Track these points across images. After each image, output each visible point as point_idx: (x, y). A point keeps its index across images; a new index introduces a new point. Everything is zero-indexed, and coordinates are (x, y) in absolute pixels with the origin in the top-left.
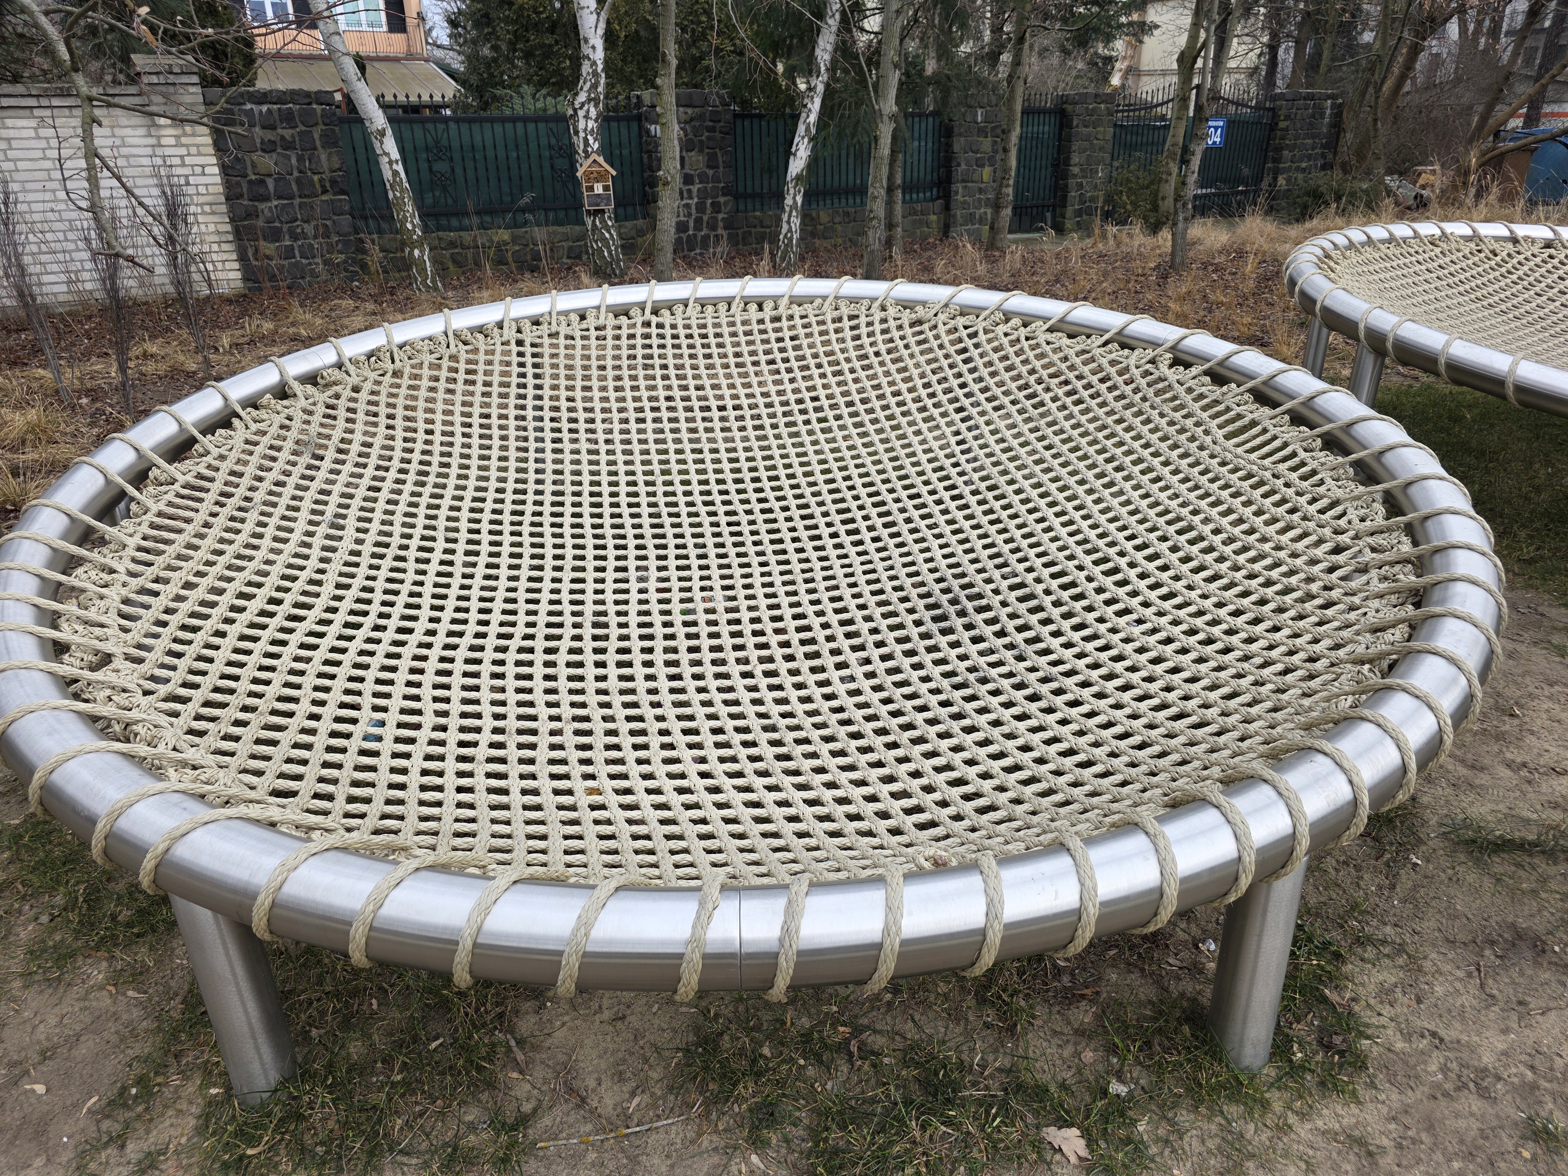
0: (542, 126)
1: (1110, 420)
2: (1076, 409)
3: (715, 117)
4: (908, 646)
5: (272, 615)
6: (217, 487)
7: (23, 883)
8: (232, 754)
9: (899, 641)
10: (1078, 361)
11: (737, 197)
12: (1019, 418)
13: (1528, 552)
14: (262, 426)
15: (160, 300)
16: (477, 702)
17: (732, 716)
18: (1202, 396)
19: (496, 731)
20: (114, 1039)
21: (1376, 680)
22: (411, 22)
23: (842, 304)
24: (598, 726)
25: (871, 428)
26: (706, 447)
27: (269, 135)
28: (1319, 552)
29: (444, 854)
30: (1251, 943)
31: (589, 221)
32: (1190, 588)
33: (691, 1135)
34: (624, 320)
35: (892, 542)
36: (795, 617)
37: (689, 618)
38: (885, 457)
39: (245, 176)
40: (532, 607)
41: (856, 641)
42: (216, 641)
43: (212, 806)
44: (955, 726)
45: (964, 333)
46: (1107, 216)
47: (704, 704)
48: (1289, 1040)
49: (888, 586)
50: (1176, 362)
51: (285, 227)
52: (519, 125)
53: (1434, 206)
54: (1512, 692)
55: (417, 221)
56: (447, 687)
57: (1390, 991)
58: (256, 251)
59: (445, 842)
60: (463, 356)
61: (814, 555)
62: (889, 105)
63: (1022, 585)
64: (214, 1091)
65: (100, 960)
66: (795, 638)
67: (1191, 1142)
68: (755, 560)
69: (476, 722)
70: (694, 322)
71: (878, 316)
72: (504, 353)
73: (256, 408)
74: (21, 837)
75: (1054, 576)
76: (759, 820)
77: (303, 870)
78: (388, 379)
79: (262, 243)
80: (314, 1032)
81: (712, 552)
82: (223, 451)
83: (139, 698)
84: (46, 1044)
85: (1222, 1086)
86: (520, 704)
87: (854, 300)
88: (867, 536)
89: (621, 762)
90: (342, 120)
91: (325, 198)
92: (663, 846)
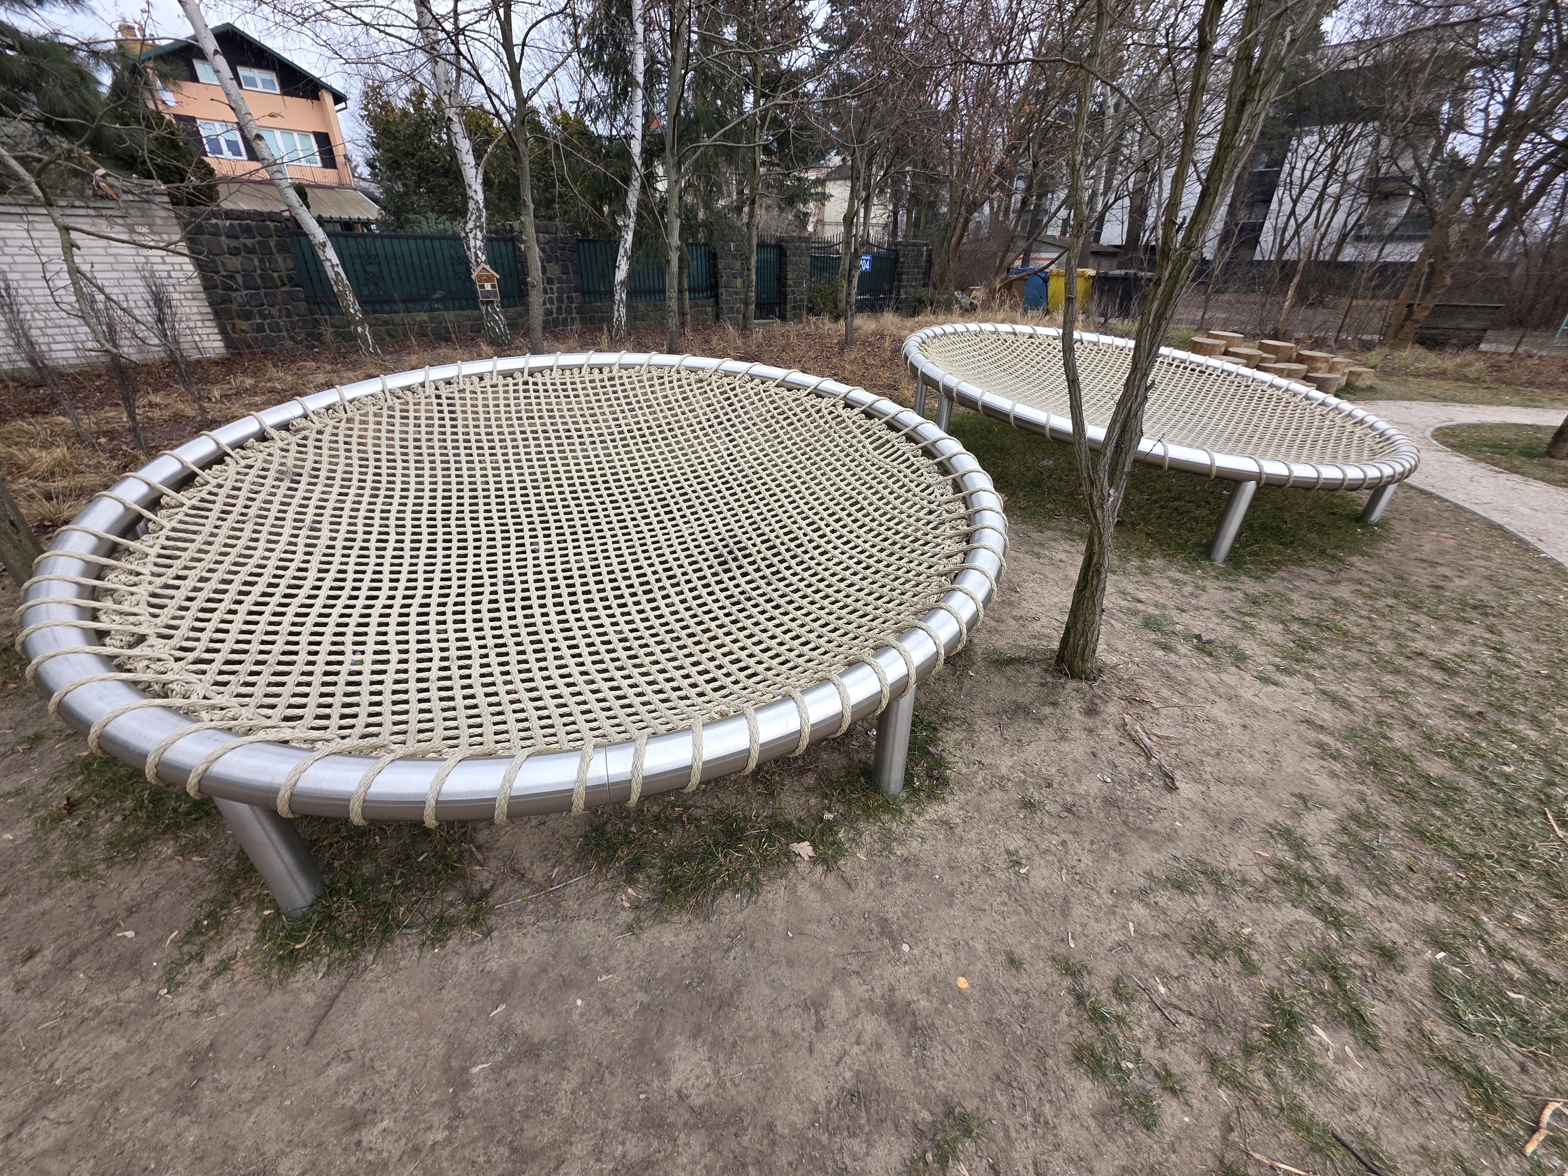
0: (444, 242)
1: (812, 440)
2: (794, 434)
3: (565, 242)
4: (705, 582)
5: (271, 595)
6: (218, 507)
7: (97, 797)
8: (251, 696)
9: (700, 579)
10: (793, 405)
11: (583, 293)
12: (762, 440)
13: (1023, 503)
14: (250, 462)
15: (158, 363)
16: (428, 641)
17: (599, 635)
18: (860, 426)
19: (443, 659)
20: (186, 891)
21: (948, 585)
22: (340, 160)
23: (653, 369)
24: (512, 649)
25: (676, 447)
26: (572, 462)
27: (234, 243)
28: (921, 514)
29: (412, 747)
30: (891, 731)
31: (483, 308)
32: (858, 537)
33: (591, 884)
34: (510, 380)
35: (692, 518)
36: (636, 568)
37: (568, 574)
38: (686, 465)
39: (217, 272)
40: (462, 574)
41: (674, 581)
42: (230, 617)
43: (237, 734)
44: (733, 628)
45: (728, 388)
46: (810, 311)
47: (581, 628)
48: (912, 776)
49: (692, 545)
50: (847, 406)
51: (255, 310)
52: (428, 243)
53: (979, 310)
54: (1016, 579)
55: (357, 307)
56: (406, 633)
57: (959, 744)
58: (234, 327)
59: (411, 738)
60: (398, 407)
61: (645, 529)
62: (675, 240)
63: (768, 540)
64: (267, 912)
65: (167, 841)
66: (636, 581)
67: (866, 838)
68: (608, 534)
69: (428, 655)
70: (558, 381)
71: (675, 377)
72: (427, 404)
73: (243, 448)
74: (91, 764)
75: (786, 534)
76: (618, 698)
77: (310, 771)
78: (343, 425)
79: (238, 322)
80: (337, 864)
81: (580, 530)
82: (220, 481)
83: (172, 664)
84: (131, 903)
85: (880, 806)
86: (458, 640)
87: (660, 367)
88: (677, 515)
89: (529, 671)
90: (291, 234)
91: (284, 289)
92: (558, 721)
